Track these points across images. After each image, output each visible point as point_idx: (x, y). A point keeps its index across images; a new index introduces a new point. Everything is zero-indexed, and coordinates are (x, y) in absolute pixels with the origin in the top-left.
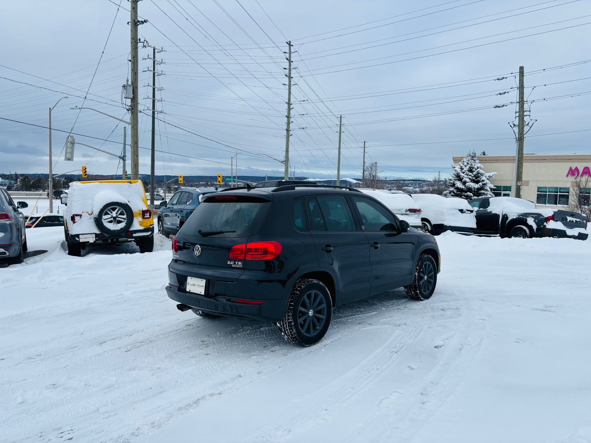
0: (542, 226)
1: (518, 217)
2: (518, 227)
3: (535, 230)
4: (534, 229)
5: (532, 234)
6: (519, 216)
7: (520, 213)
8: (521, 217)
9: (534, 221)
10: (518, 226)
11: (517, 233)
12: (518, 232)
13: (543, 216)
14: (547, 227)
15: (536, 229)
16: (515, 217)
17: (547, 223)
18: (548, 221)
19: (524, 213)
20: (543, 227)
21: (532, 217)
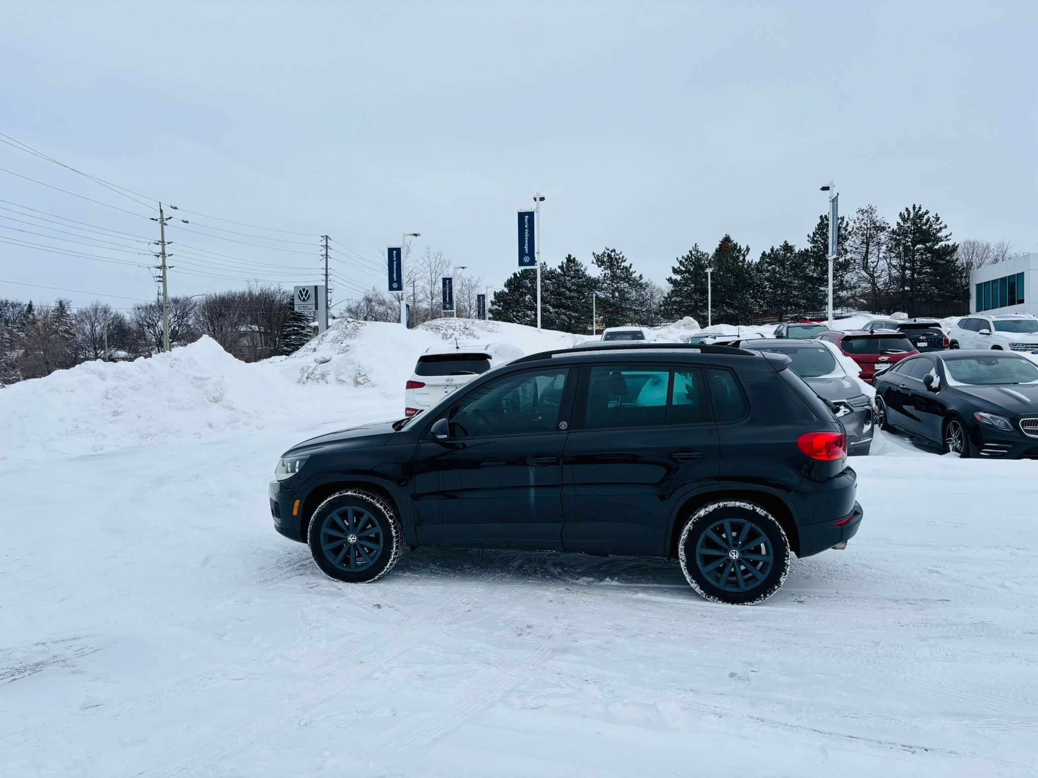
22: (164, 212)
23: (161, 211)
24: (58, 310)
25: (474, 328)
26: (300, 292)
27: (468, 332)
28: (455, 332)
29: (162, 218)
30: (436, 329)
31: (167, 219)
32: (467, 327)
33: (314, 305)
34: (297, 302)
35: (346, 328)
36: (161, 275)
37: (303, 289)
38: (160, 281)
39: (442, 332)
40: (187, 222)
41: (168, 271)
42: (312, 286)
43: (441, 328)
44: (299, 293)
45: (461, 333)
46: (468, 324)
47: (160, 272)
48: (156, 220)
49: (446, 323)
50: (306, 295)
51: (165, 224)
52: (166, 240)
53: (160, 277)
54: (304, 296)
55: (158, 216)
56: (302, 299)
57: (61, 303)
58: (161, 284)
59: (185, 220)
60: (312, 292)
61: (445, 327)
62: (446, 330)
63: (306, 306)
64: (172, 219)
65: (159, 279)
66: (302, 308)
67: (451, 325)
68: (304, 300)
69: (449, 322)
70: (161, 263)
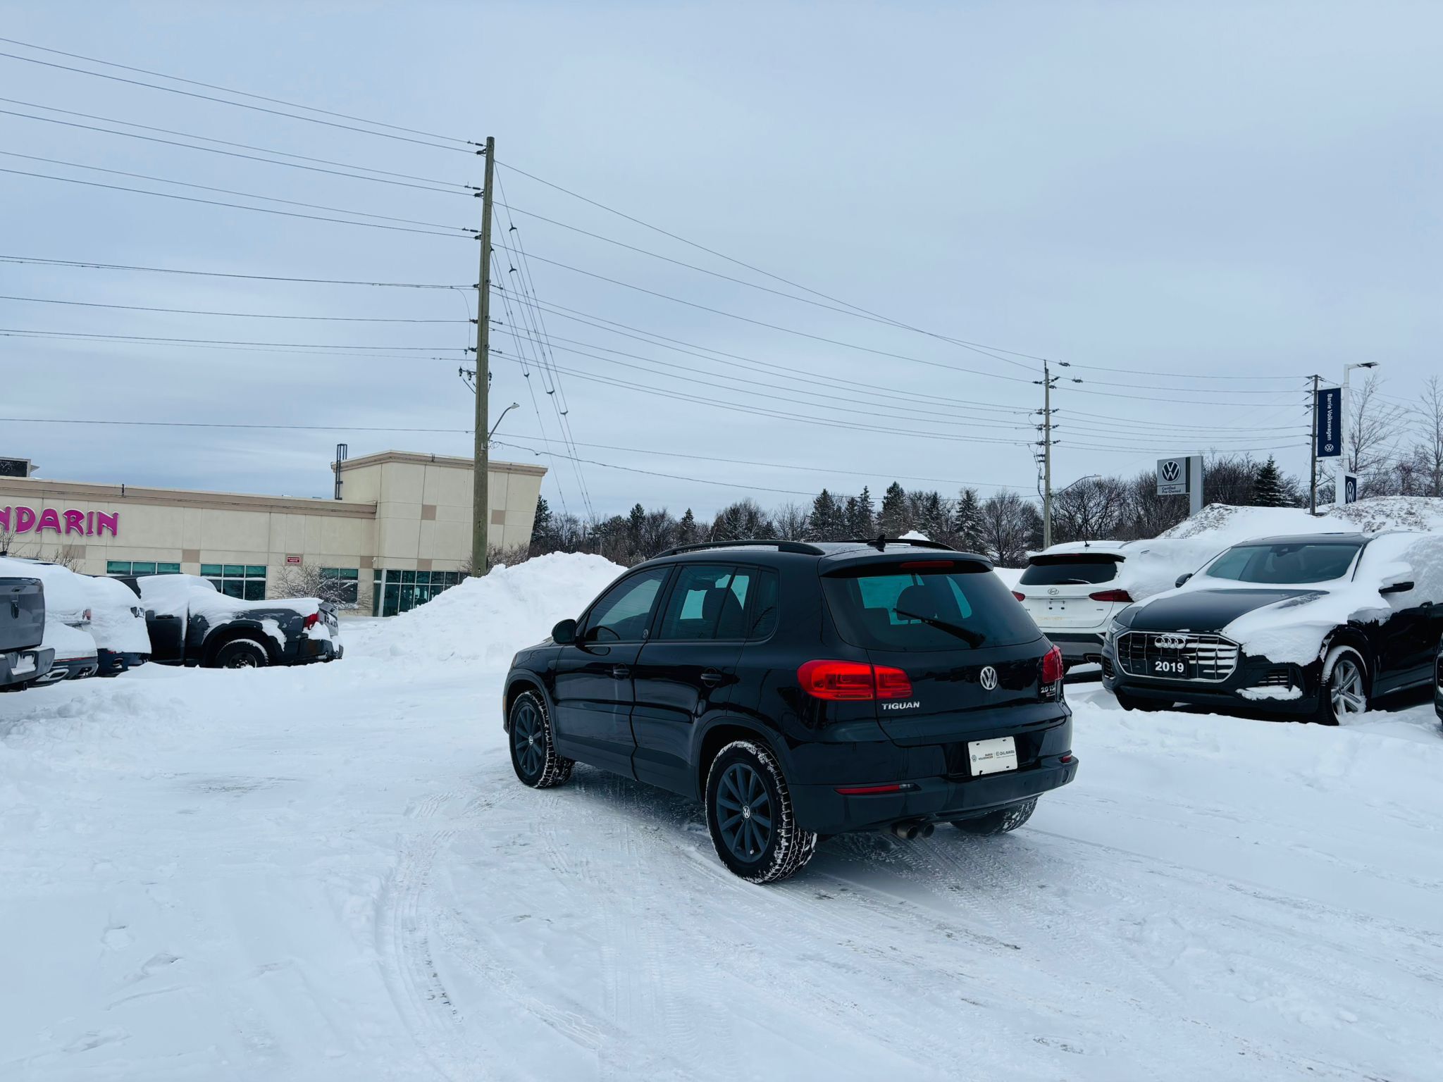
0: (299, 637)
1: (235, 620)
2: (238, 643)
3: (283, 646)
4: (280, 645)
5: (276, 657)
6: (238, 617)
7: (239, 610)
8: (244, 619)
9: (280, 627)
10: (236, 641)
11: (233, 657)
12: (238, 654)
13: (299, 615)
14: (309, 637)
15: (285, 643)
16: (228, 622)
17: (309, 629)
18: (311, 625)
19: (251, 611)
20: (301, 639)
21: (273, 618)
22: (1050, 372)
23: (1047, 371)
24: (964, 501)
25: (1425, 512)
26: (1166, 467)
27: (1414, 519)
28: (1388, 521)
29: (1047, 380)
30: (1356, 516)
31: (1053, 381)
32: (1413, 511)
33: (1185, 485)
34: (1161, 482)
35: (1207, 517)
36: (1044, 453)
37: (1169, 463)
38: (1042, 461)
39: (1365, 520)
40: (1079, 381)
41: (1052, 448)
42: (1183, 458)
43: (1364, 514)
44: (1163, 468)
45: (1399, 521)
46: (1415, 507)
47: (1042, 450)
48: (1041, 383)
49: (1378, 505)
50: (1173, 472)
51: (1053, 387)
52: (1051, 407)
53: (1042, 455)
54: (1170, 473)
55: (1042, 378)
56: (1168, 478)
57: (967, 493)
58: (1043, 465)
59: (1076, 379)
60: (1181, 467)
61: (1372, 512)
62: (1373, 517)
63: (1173, 486)
64: (1059, 379)
65: (1041, 458)
66: (1168, 490)
67: (1384, 509)
68: (1170, 479)
69: (1383, 503)
70: (1044, 437)
